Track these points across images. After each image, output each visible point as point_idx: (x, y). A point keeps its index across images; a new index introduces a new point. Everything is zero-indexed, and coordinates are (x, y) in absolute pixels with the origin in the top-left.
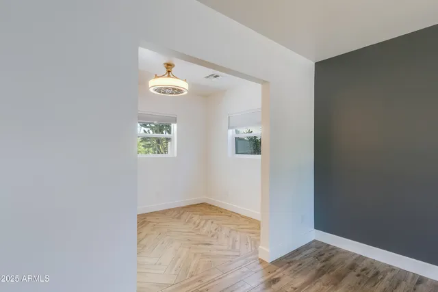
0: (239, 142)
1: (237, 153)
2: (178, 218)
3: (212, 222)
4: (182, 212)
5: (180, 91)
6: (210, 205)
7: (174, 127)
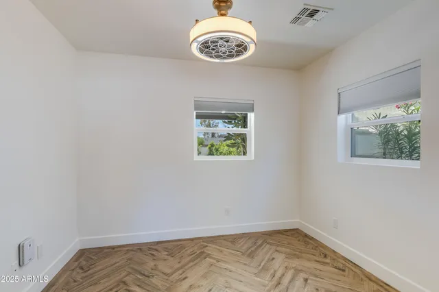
0: (359, 138)
1: (353, 154)
2: (249, 256)
3: (306, 280)
4: (260, 242)
5: (242, 48)
6: (306, 236)
7: (251, 117)
